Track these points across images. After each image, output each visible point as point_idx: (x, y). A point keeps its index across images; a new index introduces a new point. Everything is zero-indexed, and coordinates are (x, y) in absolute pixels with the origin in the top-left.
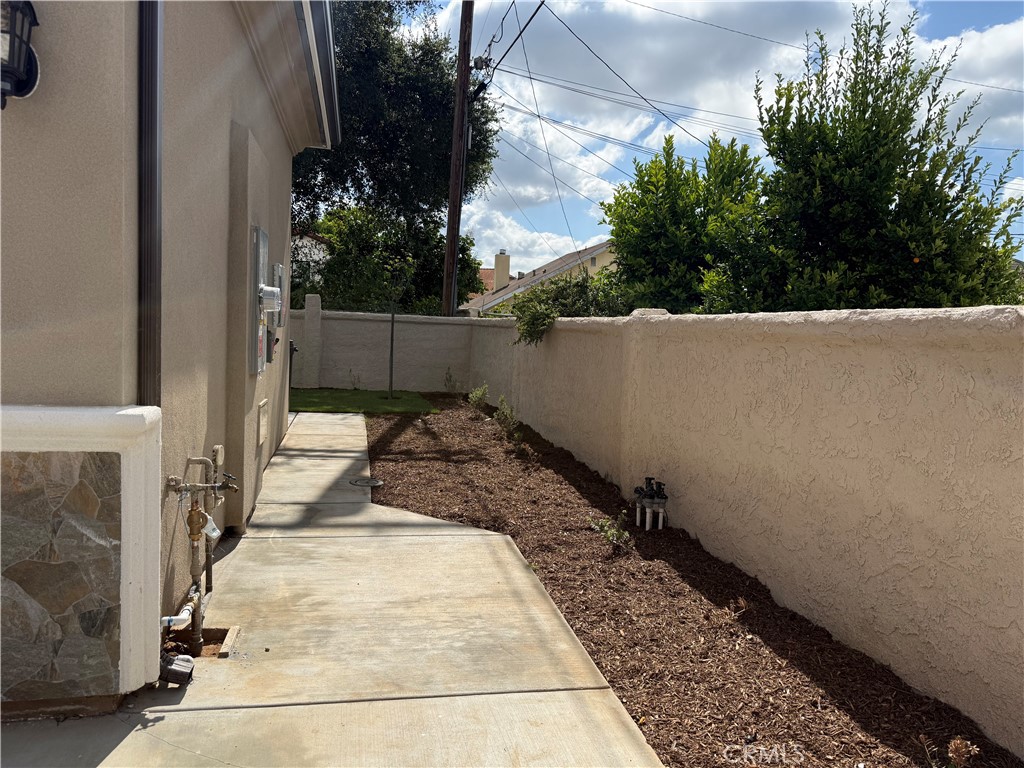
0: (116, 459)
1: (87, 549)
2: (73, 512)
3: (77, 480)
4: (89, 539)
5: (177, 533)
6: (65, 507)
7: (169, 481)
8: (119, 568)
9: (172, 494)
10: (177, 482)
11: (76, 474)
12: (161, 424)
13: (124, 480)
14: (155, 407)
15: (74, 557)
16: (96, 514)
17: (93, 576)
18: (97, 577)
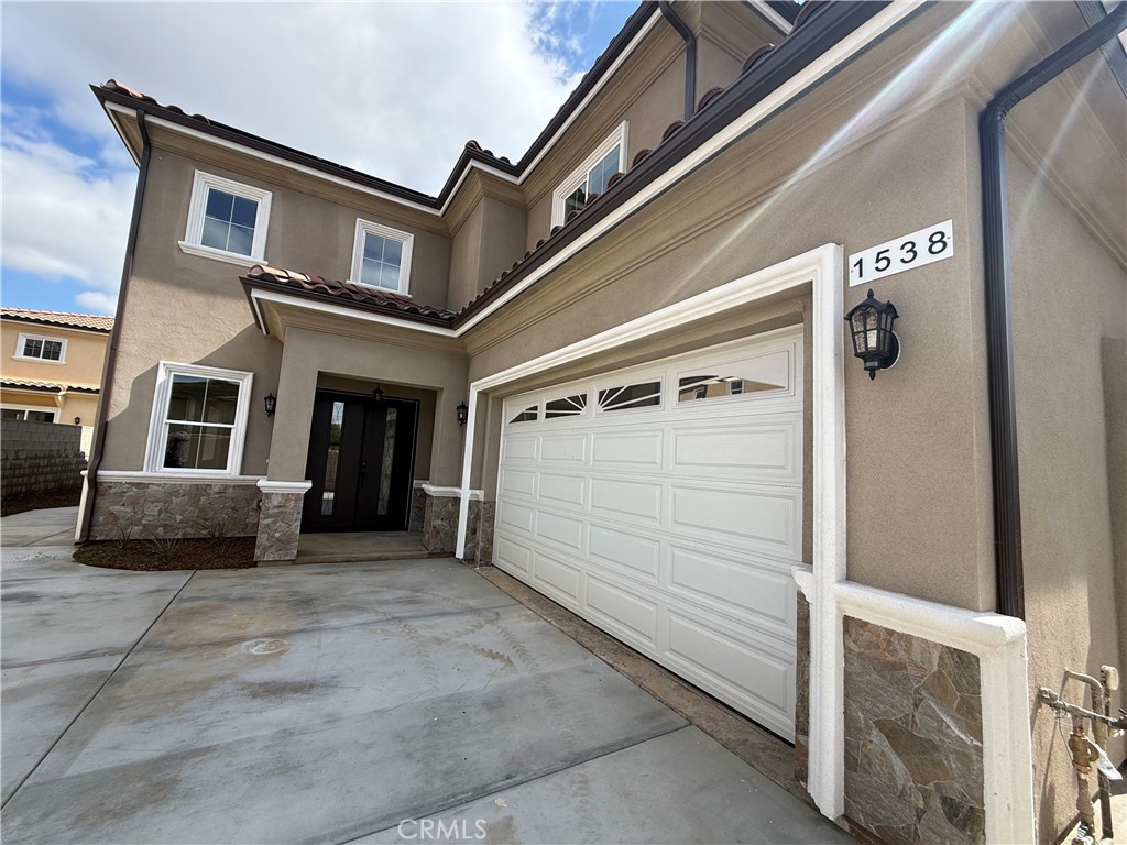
0: (974, 661)
1: (949, 736)
2: (932, 695)
3: (936, 668)
4: (948, 727)
5: (1055, 749)
6: (925, 687)
7: (1041, 691)
8: (981, 771)
9: (1045, 707)
10: (1053, 698)
11: (936, 661)
12: (1025, 638)
13: (984, 684)
14: (1018, 620)
15: (935, 737)
16: (955, 706)
17: (954, 766)
18: (957, 768)
